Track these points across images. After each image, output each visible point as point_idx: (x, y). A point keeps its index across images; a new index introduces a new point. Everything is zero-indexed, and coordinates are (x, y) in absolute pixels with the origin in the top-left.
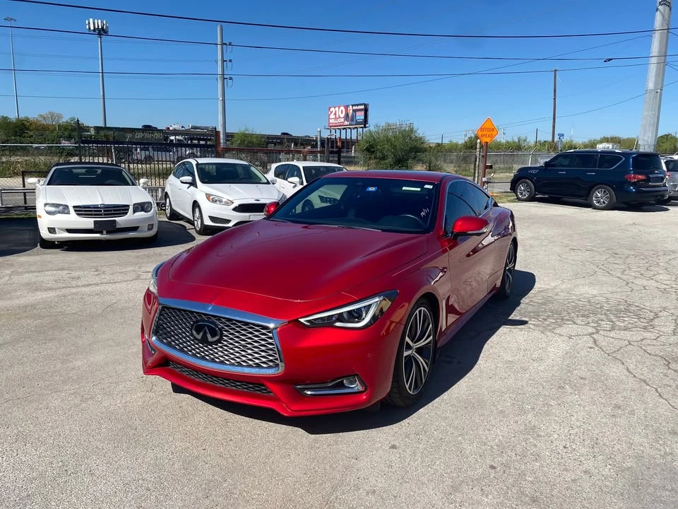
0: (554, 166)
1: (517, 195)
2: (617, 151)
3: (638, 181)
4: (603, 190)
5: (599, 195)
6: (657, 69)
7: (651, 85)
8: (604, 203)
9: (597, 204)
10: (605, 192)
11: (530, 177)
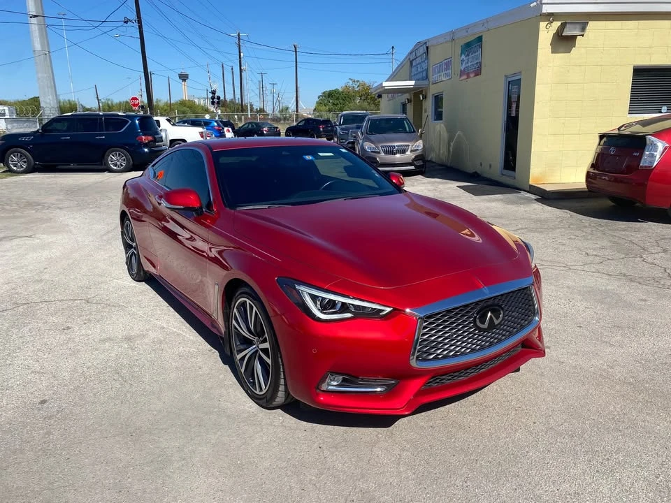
0: (51, 131)
1: (9, 167)
2: (120, 114)
3: (149, 142)
4: (118, 153)
5: (114, 159)
6: (39, 29)
7: (38, 46)
8: (122, 165)
9: (115, 168)
10: (119, 154)
11: (24, 145)
